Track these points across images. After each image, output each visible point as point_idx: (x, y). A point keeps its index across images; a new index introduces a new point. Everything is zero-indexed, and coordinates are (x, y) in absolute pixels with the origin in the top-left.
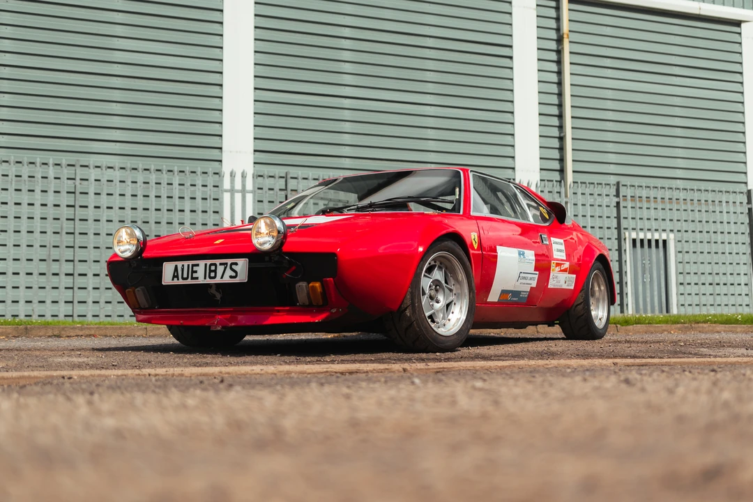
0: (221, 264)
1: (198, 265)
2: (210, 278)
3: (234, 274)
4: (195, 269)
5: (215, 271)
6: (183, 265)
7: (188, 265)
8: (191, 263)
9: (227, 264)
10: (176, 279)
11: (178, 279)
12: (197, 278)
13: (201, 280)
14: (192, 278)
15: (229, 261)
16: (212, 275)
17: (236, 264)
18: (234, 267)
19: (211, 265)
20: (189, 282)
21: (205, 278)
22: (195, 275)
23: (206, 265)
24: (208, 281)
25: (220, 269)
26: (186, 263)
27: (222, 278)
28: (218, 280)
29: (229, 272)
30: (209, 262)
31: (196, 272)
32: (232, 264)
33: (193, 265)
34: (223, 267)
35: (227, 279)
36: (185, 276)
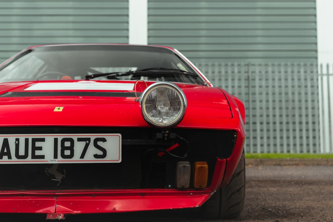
0: (79, 140)
1: (43, 140)
2: (63, 156)
3: (100, 153)
4: (38, 144)
5: (71, 148)
6: (17, 140)
7: (27, 140)
8: (31, 137)
9: (89, 139)
10: (5, 158)
11: (10, 157)
12: (43, 157)
13: (49, 159)
14: (34, 157)
15: (93, 137)
16: (67, 153)
17: (104, 140)
18: (100, 143)
19: (64, 140)
20: (29, 160)
21: (56, 157)
22: (38, 153)
23: (56, 140)
24: (60, 160)
25: (79, 147)
26: (22, 138)
27: (82, 156)
28: (76, 159)
29: (92, 150)
30: (60, 137)
31: (40, 148)
32: (96, 140)
33: (34, 140)
34: (83, 144)
35: (89, 158)
36: (22, 152)
